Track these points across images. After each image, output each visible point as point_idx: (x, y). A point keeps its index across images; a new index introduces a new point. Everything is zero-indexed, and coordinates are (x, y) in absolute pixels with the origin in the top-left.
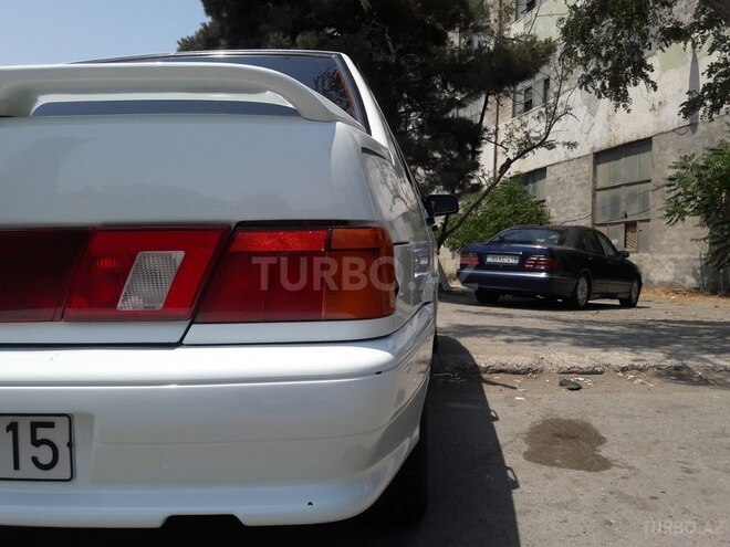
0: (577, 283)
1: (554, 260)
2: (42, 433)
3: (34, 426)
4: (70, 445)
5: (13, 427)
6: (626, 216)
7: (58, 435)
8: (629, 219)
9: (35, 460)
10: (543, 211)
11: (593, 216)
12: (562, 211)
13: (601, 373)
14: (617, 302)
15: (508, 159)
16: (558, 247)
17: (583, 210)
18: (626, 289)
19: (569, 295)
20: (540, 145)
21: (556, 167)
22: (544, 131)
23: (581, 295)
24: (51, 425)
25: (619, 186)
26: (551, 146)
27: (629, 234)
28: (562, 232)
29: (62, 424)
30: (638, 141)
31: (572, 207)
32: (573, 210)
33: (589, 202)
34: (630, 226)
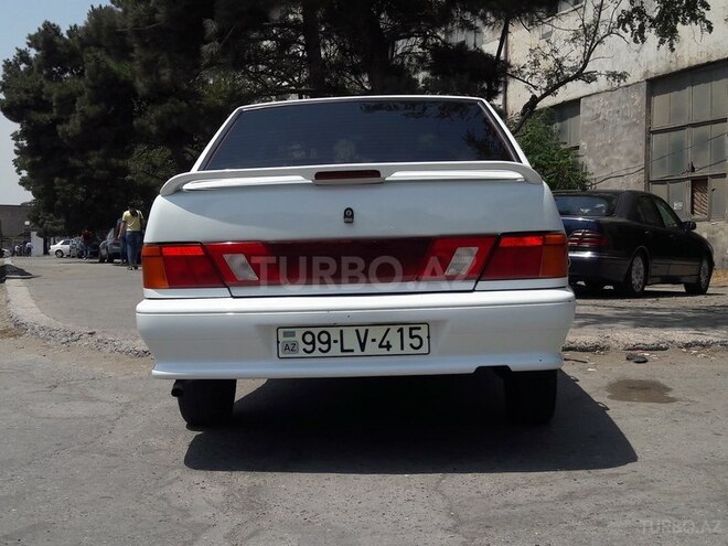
0: (631, 265)
1: (602, 236)
2: (414, 333)
3: (411, 329)
4: (429, 337)
5: (401, 330)
6: (693, 170)
7: (423, 333)
8: (697, 174)
9: (411, 345)
10: (576, 163)
11: (647, 169)
12: (603, 162)
13: (666, 349)
14: (681, 289)
15: (534, 97)
16: (607, 219)
17: (632, 162)
18: (694, 271)
19: (622, 280)
20: (575, 77)
21: (594, 99)
22: (581, 58)
23: (636, 280)
24: (419, 328)
25: (682, 128)
26: (591, 78)
27: (698, 195)
28: (610, 198)
29: (424, 327)
30: (709, 64)
31: (617, 157)
32: (618, 161)
33: (641, 150)
34: (699, 184)
